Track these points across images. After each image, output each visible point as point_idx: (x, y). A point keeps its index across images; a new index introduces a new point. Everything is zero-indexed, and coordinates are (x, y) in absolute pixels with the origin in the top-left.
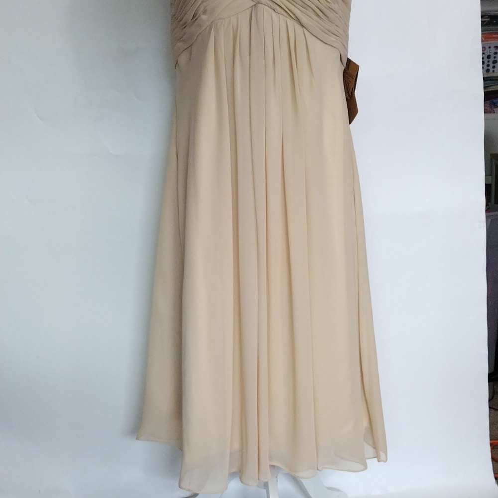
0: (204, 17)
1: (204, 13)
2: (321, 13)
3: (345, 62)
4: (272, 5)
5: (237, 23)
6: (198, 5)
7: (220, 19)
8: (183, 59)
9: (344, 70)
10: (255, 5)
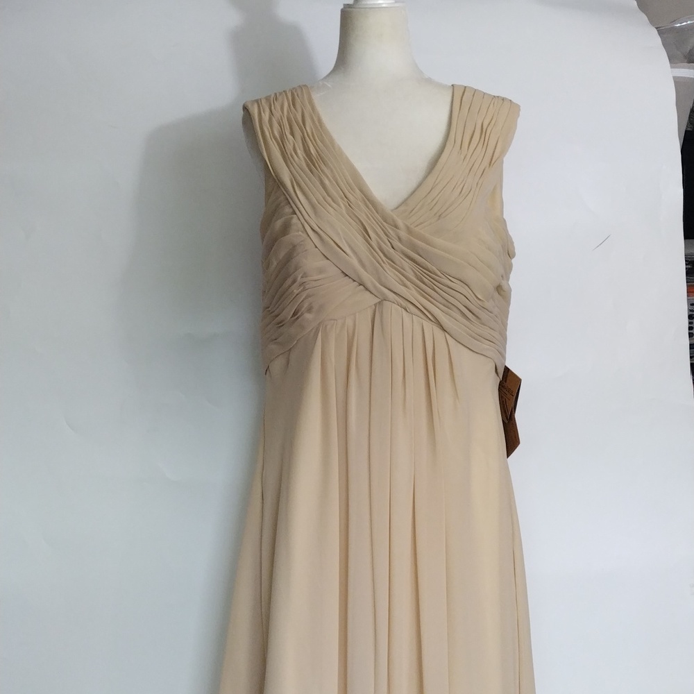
0: (308, 316)
1: (309, 310)
2: (470, 314)
3: (501, 371)
4: (402, 303)
5: (355, 325)
6: (302, 299)
7: (331, 320)
8: (277, 366)
9: (500, 382)
10: (379, 302)
